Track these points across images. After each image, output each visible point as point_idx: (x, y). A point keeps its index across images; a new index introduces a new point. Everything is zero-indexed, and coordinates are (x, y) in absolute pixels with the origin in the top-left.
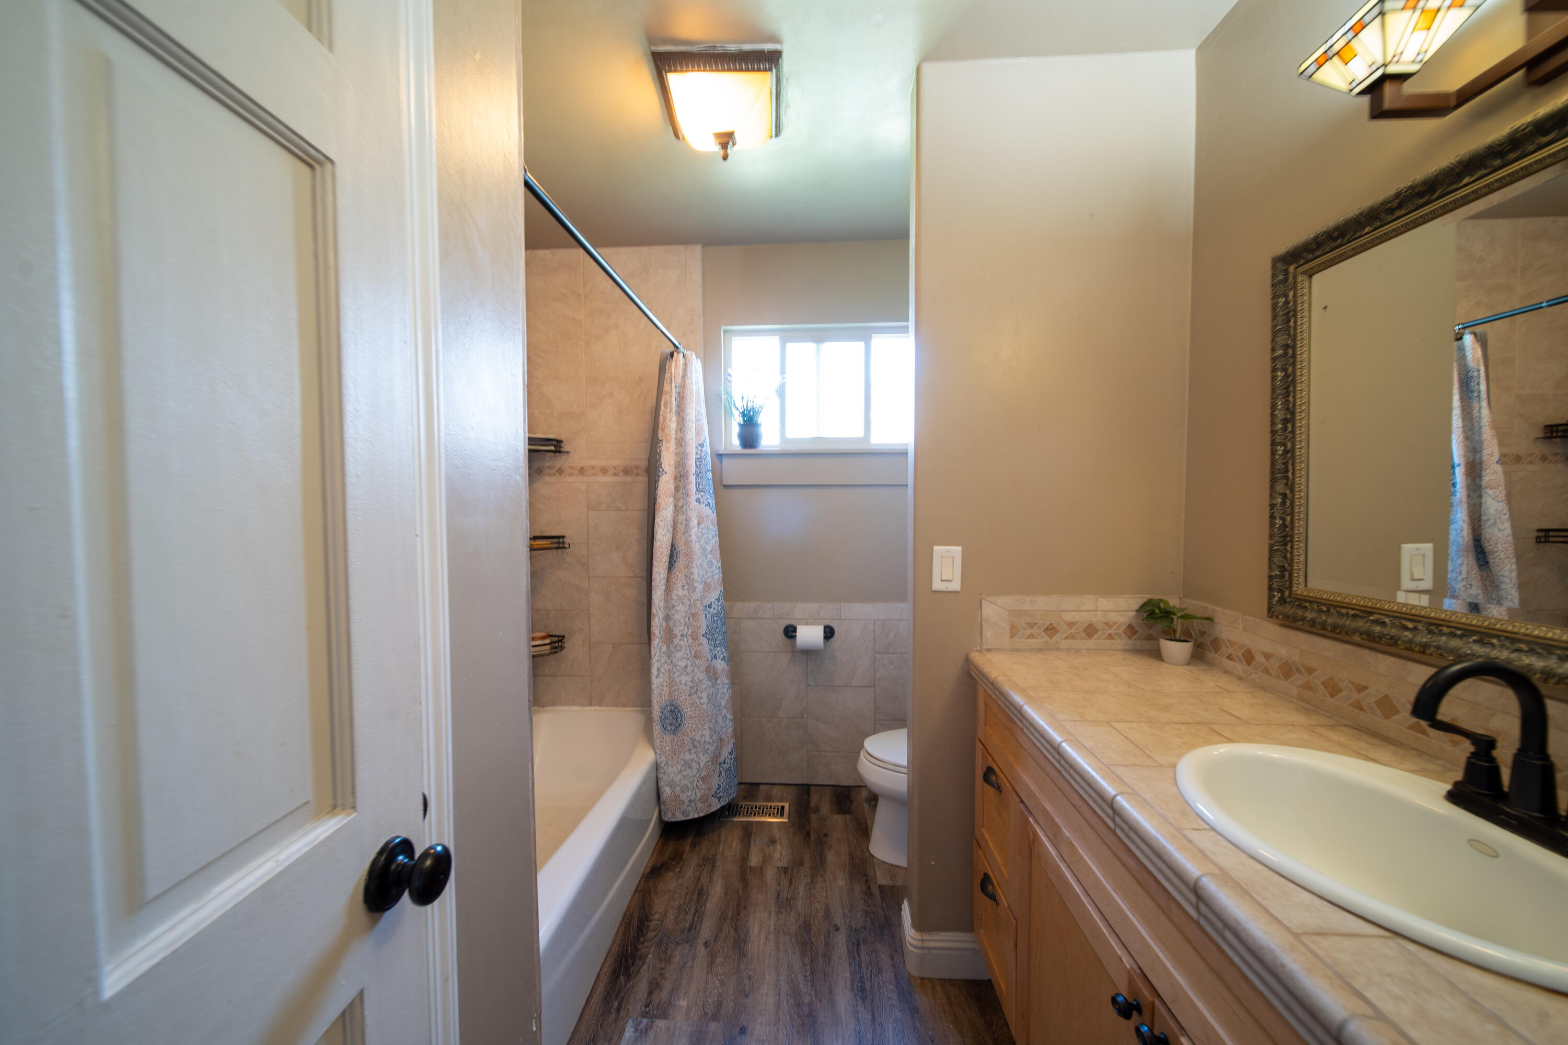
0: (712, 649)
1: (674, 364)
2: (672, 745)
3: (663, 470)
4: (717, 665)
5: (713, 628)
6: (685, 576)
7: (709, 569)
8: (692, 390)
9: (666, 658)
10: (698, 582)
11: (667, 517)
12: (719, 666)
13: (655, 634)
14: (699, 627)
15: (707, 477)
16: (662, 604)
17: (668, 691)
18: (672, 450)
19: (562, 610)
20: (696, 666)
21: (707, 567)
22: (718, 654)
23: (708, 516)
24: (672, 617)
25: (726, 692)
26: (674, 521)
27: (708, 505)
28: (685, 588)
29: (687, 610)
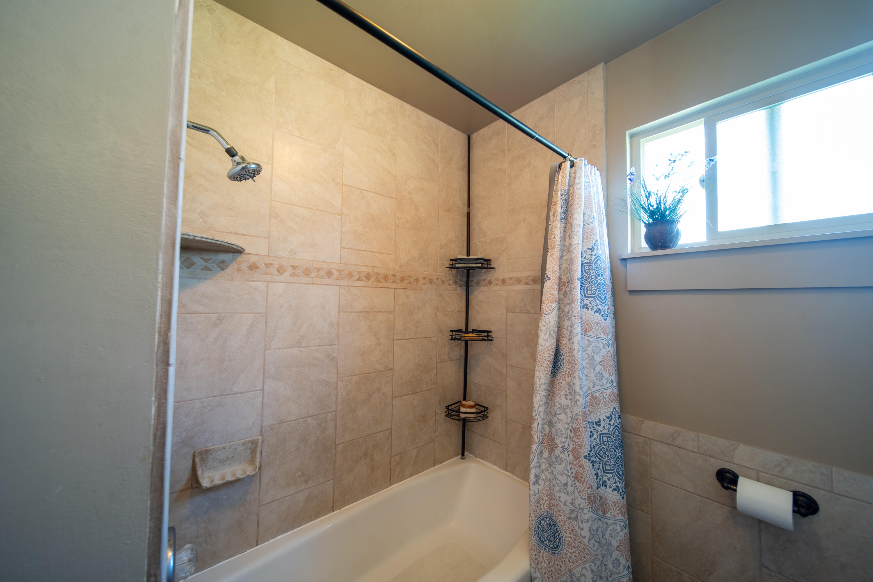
0: (600, 474)
1: (561, 174)
2: (549, 564)
3: (547, 276)
4: (606, 494)
5: (601, 450)
6: (569, 384)
7: (597, 382)
8: (580, 195)
9: (547, 465)
10: (580, 395)
11: (550, 322)
12: (610, 496)
13: (534, 438)
14: (581, 446)
15: (597, 281)
16: (541, 409)
17: (548, 502)
18: (555, 256)
19: (489, 387)
20: (577, 489)
21: (594, 379)
22: (608, 482)
23: (597, 324)
24: (554, 424)
25: (618, 531)
26: (558, 327)
27: (598, 311)
28: (568, 397)
29: (569, 422)
